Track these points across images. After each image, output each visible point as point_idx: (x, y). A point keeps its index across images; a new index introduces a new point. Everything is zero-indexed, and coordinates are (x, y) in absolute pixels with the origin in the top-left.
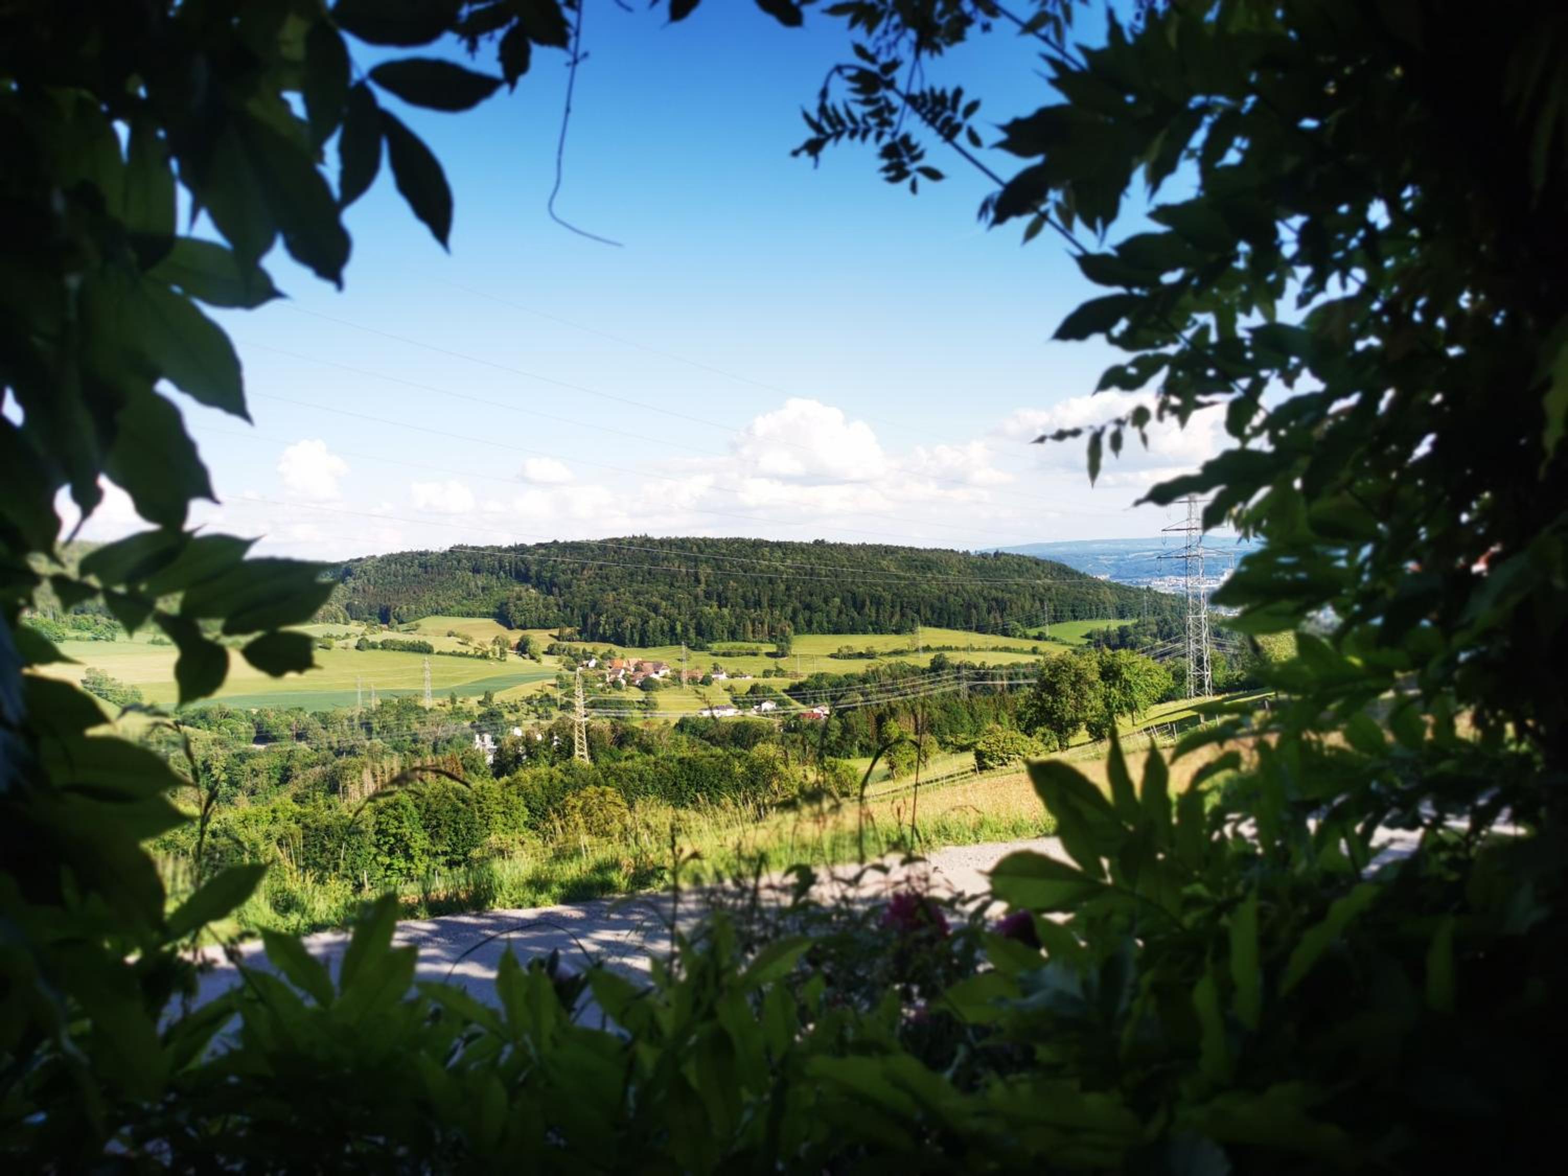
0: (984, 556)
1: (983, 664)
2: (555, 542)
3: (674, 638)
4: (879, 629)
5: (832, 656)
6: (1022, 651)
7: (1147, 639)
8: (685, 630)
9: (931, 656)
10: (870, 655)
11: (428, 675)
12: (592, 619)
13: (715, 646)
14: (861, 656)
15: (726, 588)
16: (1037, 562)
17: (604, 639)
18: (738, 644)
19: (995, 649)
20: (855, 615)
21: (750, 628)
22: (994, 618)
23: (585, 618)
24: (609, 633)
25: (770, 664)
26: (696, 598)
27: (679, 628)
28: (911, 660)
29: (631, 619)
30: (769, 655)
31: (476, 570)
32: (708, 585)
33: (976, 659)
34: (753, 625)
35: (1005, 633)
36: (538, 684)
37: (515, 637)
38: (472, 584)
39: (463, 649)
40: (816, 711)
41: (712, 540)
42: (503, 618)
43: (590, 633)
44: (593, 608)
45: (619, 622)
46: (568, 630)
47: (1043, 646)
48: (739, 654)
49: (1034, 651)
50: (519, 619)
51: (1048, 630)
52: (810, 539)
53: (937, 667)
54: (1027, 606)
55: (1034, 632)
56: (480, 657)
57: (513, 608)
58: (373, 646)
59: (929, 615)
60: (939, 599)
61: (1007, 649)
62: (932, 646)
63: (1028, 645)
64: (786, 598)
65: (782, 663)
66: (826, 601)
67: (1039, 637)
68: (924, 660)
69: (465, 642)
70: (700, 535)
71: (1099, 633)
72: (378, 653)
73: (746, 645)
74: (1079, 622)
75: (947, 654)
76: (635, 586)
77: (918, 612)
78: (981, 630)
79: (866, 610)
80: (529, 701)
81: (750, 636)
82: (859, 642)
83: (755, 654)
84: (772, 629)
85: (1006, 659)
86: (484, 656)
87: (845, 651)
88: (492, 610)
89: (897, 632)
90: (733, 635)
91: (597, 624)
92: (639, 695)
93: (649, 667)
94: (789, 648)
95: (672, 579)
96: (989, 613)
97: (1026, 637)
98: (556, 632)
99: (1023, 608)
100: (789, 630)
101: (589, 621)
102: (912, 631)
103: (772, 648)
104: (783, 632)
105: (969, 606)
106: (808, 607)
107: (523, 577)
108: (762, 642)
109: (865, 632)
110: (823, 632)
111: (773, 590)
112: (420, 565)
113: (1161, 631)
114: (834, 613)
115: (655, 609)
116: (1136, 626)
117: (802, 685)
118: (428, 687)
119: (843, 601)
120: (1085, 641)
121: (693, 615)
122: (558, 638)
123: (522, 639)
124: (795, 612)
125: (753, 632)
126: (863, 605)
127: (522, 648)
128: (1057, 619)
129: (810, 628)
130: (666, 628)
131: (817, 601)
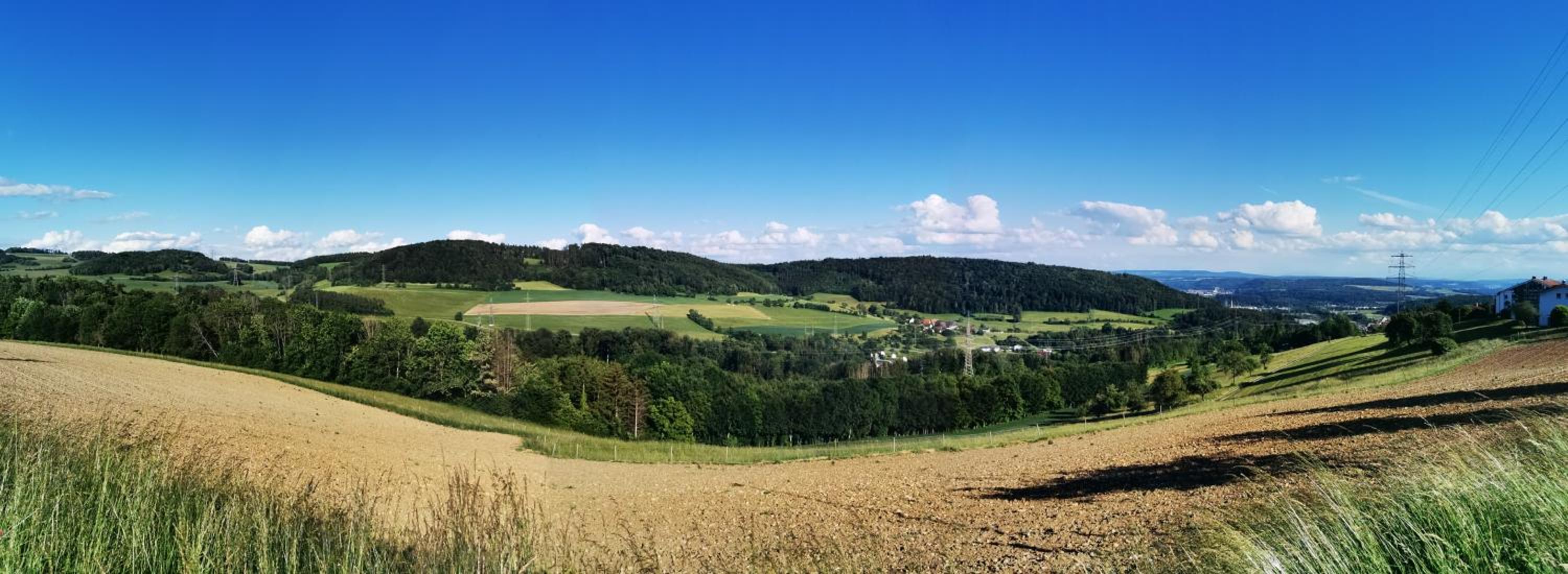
0: (1119, 275)
1: (1130, 328)
2: (881, 258)
3: (953, 310)
4: (1070, 310)
5: (1045, 323)
6: (1144, 323)
7: (1203, 319)
8: (960, 305)
9: (1103, 324)
10: (1067, 323)
11: (836, 322)
12: (905, 298)
13: (977, 315)
14: (1061, 323)
15: (981, 285)
16: (1146, 280)
17: (912, 308)
18: (992, 315)
19: (1132, 322)
20: (1056, 302)
21: (997, 306)
22: (1129, 306)
23: (901, 297)
24: (915, 305)
25: (1010, 326)
26: (965, 289)
27: (956, 305)
28: (1091, 326)
29: (927, 299)
30: (1009, 321)
31: (839, 271)
32: (970, 282)
33: (1126, 326)
34: (999, 305)
35: (1135, 314)
36: (889, 330)
37: (867, 305)
38: (838, 278)
39: (842, 310)
40: (1045, 350)
41: (970, 259)
42: (856, 294)
43: (903, 305)
44: (905, 293)
45: (921, 300)
46: (891, 303)
47: (1156, 321)
48: (992, 320)
49: (1150, 323)
50: (865, 297)
51: (1156, 313)
52: (1025, 261)
53: (1106, 330)
54: (1145, 301)
55: (1148, 314)
56: (853, 315)
57: (861, 291)
58: (801, 306)
59: (1096, 303)
60: (1101, 295)
61: (1137, 322)
62: (1100, 319)
63: (1148, 320)
64: (1016, 292)
65: (1017, 325)
66: (1039, 294)
67: (1152, 316)
68: (1099, 326)
69: (844, 306)
70: (963, 256)
71: (1179, 314)
72: (804, 310)
73: (996, 315)
74: (1168, 310)
75: (1111, 324)
76: (928, 282)
77: (1090, 301)
78: (1123, 312)
79: (1063, 300)
80: (886, 338)
81: (997, 311)
82: (1061, 316)
83: (1000, 320)
84: (1009, 307)
85: (1140, 327)
86: (855, 314)
87: (1053, 320)
88: (849, 290)
89: (1081, 311)
90: (987, 310)
91: (909, 300)
92: (944, 339)
93: (944, 324)
94: (1020, 318)
95: (949, 279)
96: (1127, 303)
97: (1145, 316)
98: (885, 304)
99: (1143, 302)
100: (1020, 308)
101: (904, 299)
102: (1088, 311)
103: (1011, 318)
104: (1017, 310)
105: (1117, 299)
106: (1029, 297)
107: (865, 275)
108: (1004, 314)
109: (1062, 311)
110: (1039, 310)
111: (1009, 287)
112: (811, 268)
113: (1208, 315)
114: (1045, 301)
115: (940, 294)
116: (1197, 312)
117: (1035, 337)
118: (835, 328)
119: (1050, 294)
120: (1172, 319)
121: (964, 298)
122: (886, 307)
123: (872, 306)
124: (1022, 298)
125: (999, 308)
126: (1061, 298)
127: (873, 311)
128: (1159, 308)
129: (1031, 307)
130: (947, 304)
131: (1034, 294)
